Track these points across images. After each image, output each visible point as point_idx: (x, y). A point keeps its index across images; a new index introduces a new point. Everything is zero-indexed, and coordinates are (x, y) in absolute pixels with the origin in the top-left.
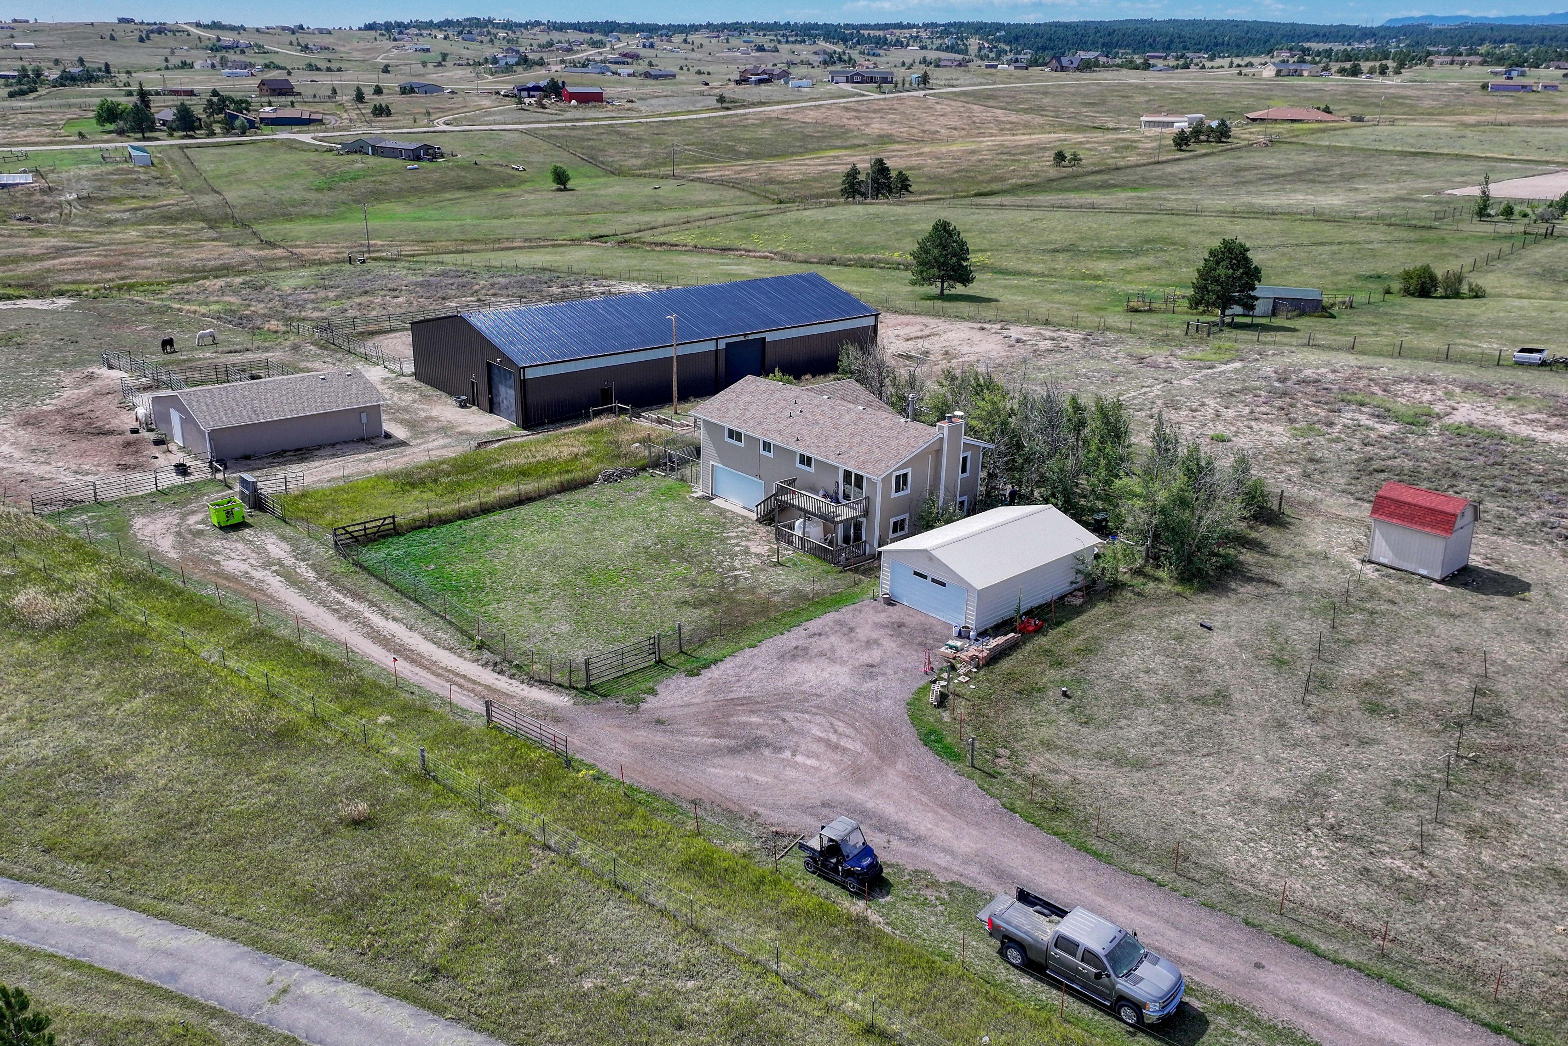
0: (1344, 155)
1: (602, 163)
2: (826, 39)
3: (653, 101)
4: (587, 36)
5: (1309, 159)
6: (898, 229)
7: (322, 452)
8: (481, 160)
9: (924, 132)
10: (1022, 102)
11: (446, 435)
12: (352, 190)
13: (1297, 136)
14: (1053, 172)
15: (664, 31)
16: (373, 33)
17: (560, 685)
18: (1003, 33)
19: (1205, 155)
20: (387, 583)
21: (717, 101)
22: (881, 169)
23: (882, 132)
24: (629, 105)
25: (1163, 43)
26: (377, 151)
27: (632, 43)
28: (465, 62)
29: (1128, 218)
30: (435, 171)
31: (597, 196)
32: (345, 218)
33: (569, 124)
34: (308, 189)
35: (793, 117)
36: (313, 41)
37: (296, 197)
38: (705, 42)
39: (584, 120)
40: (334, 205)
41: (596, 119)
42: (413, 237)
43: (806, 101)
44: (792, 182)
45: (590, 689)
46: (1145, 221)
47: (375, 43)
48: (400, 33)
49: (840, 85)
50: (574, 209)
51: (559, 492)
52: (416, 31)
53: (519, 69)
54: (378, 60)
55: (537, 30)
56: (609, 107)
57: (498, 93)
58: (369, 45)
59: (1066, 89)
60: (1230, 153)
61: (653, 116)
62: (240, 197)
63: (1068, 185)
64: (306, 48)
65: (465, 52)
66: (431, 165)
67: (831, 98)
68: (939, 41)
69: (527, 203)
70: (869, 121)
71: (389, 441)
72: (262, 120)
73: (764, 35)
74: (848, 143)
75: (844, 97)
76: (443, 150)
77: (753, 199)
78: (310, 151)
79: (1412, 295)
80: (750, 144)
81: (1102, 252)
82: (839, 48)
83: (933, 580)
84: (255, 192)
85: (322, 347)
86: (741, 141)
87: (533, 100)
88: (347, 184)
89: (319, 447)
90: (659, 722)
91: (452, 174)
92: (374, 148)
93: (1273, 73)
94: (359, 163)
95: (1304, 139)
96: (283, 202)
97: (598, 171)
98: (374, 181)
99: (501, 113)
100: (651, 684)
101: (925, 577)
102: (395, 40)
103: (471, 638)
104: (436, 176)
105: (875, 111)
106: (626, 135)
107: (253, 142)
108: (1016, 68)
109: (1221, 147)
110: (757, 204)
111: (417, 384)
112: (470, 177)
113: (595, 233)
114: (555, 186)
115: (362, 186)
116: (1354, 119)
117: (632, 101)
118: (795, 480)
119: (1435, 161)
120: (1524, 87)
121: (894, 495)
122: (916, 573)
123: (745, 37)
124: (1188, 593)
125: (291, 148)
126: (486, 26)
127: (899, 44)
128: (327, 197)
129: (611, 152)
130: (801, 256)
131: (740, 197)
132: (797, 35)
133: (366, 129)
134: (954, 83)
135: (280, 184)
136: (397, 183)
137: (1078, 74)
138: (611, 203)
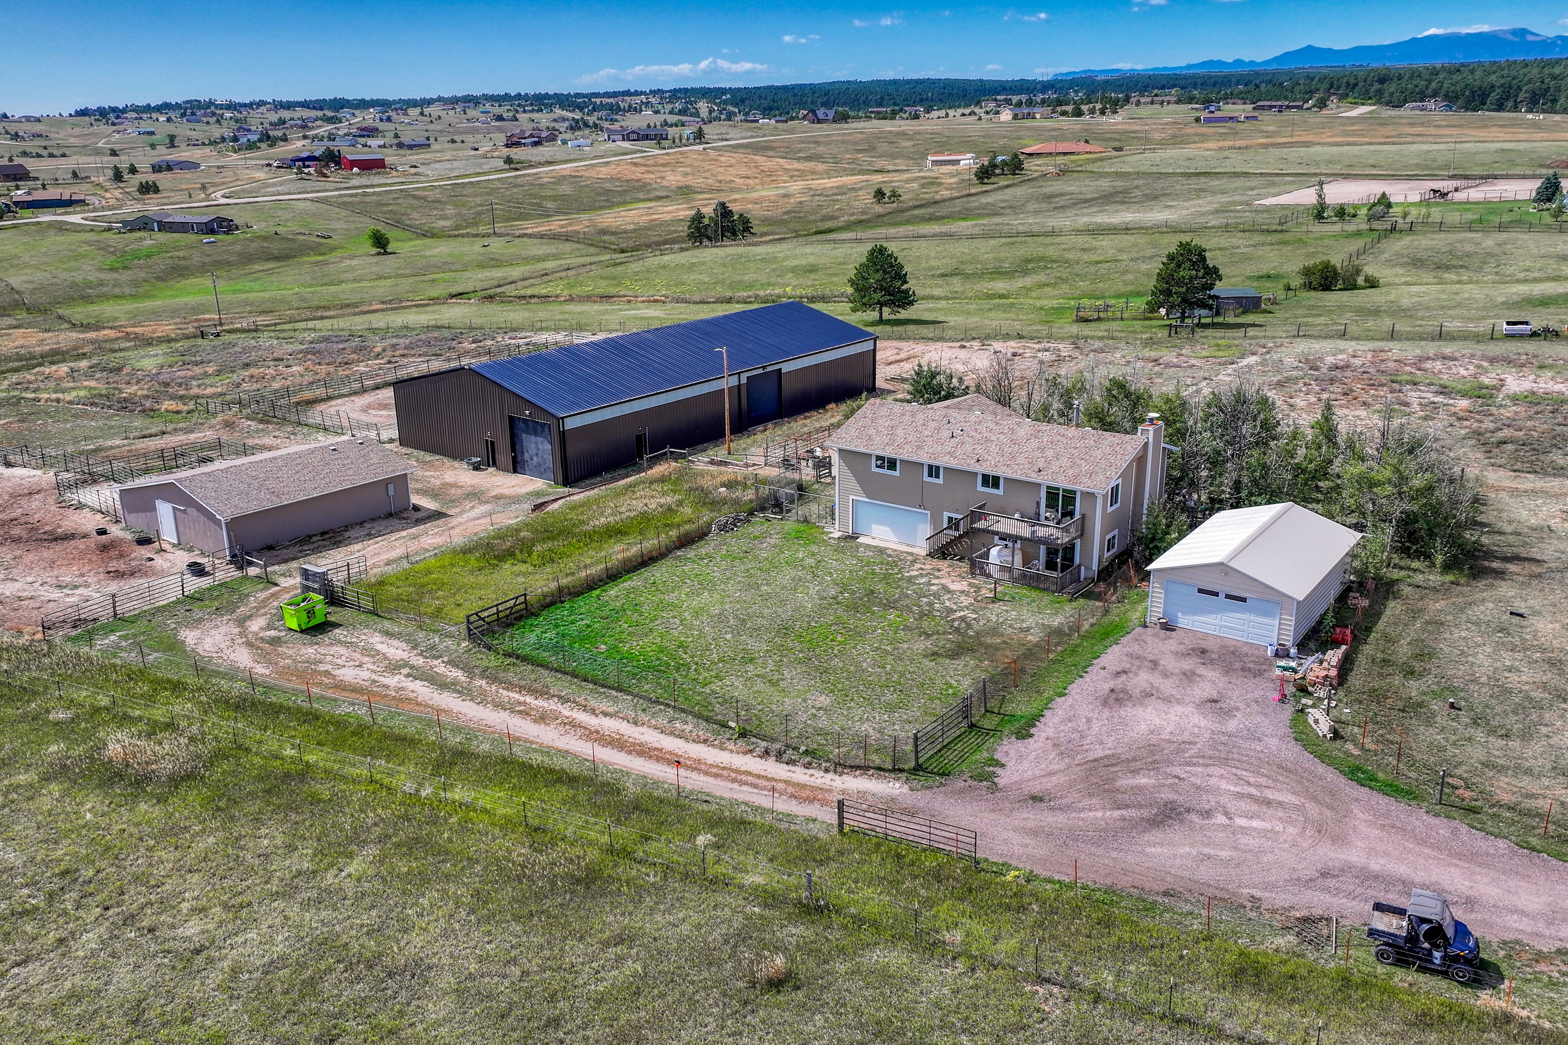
0: (1133, 179)
1: (410, 226)
2: (562, 108)
3: (437, 166)
4: (320, 114)
5: (1105, 184)
6: (774, 266)
7: (352, 533)
8: (280, 230)
9: (720, 182)
10: (799, 151)
11: (482, 502)
12: (150, 267)
13: (1081, 166)
14: (879, 209)
15: (398, 106)
16: (87, 118)
17: (880, 769)
18: (729, 96)
19: (1007, 186)
20: (565, 673)
21: (505, 162)
22: (724, 212)
23: (680, 184)
24: (413, 170)
25: (876, 101)
26: (165, 227)
27: (370, 117)
28: (200, 142)
29: (992, 242)
30: (234, 243)
31: (426, 257)
32: (154, 296)
33: (360, 191)
34: (100, 270)
35: (586, 174)
36: (23, 129)
37: (91, 278)
38: (443, 114)
39: (372, 186)
40: (135, 283)
41: (385, 185)
42: (248, 308)
43: (592, 159)
44: (625, 232)
45: (918, 768)
46: (1013, 244)
47: (91, 129)
48: (118, 117)
49: (618, 143)
50: (408, 271)
51: (678, 548)
52: (134, 115)
53: (263, 145)
54: (100, 145)
55: (263, 109)
56: (394, 173)
57: (269, 165)
58: (86, 131)
59: (834, 138)
60: (1028, 183)
61: (442, 180)
62: (26, 282)
63: (899, 219)
64: (16, 136)
65: (192, 133)
66: (229, 238)
67: (616, 155)
68: (670, 106)
69: (352, 269)
70: (663, 175)
71: (419, 515)
72: (16, 204)
73: (500, 106)
74: (650, 196)
75: (626, 154)
76: (236, 222)
77: (592, 250)
78: (85, 231)
79: (1315, 289)
80: (555, 201)
81: (991, 273)
82: (577, 115)
83: (1228, 596)
84: (40, 277)
85: (261, 421)
86: (545, 198)
87: (312, 170)
88: (142, 261)
89: (347, 528)
90: (1036, 799)
91: (254, 245)
92: (160, 223)
93: (1010, 117)
94: (149, 240)
95: (1090, 168)
96: (77, 285)
97: (409, 235)
98: (171, 257)
99: (282, 183)
100: (986, 754)
101: (1216, 594)
102: (114, 124)
103: (724, 725)
104: (238, 248)
105: (663, 165)
106: (424, 198)
107: (15, 226)
108: (777, 121)
109: (1018, 179)
110: (597, 254)
111: (404, 450)
112: (275, 247)
113: (455, 290)
114: (374, 250)
115: (161, 263)
116: (1116, 149)
117: (415, 167)
118: (984, 505)
119: (1218, 179)
120: (1231, 118)
121: (1110, 510)
122: (1200, 591)
123: (481, 108)
124: (1463, 581)
125: (61, 229)
126: (209, 107)
127: (631, 109)
128: (124, 276)
129: (415, 215)
130: (697, 298)
131: (579, 249)
132: (532, 105)
133: (139, 207)
134: (728, 137)
135: (65, 266)
136: (197, 258)
137: (834, 125)
138: (445, 263)
